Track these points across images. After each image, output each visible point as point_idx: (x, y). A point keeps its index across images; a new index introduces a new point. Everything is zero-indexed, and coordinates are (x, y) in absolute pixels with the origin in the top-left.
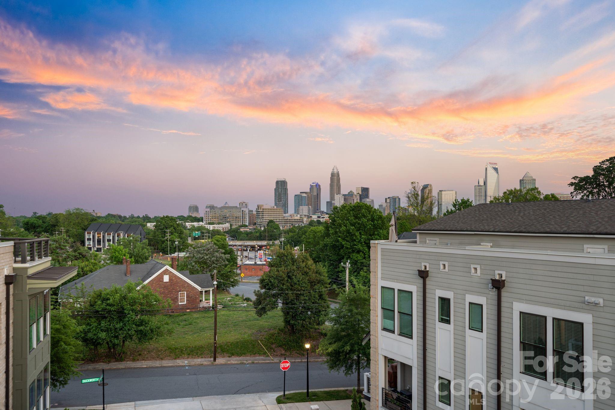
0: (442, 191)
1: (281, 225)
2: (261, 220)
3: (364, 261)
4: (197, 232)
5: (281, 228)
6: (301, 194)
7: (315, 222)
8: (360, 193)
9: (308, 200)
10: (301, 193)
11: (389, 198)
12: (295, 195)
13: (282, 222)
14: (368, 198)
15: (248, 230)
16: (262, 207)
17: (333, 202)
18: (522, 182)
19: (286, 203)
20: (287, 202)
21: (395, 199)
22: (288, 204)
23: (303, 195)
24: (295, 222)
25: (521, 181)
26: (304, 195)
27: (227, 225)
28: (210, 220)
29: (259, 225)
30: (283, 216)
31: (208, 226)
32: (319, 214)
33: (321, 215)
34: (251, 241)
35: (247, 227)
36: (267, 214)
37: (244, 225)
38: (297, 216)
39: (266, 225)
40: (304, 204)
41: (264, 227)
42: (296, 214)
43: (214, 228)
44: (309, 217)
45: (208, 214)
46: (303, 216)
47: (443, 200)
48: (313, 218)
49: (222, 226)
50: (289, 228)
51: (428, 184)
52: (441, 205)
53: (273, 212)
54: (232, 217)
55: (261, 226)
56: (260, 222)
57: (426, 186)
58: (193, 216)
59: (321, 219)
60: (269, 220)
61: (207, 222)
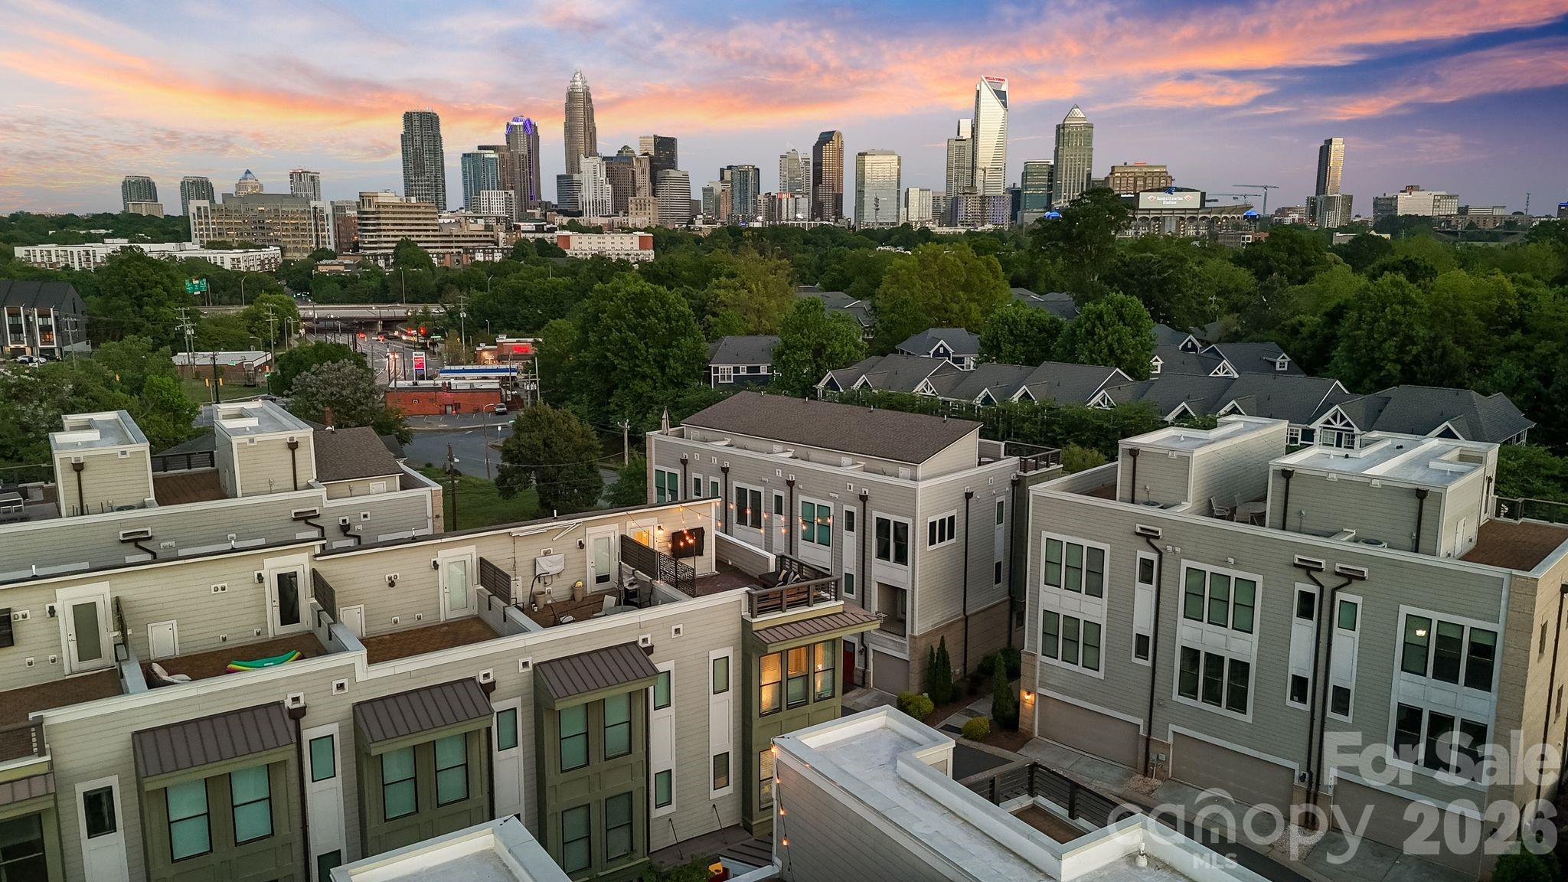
0: (866, 154)
1: (434, 250)
2: (372, 236)
3: (654, 393)
4: (197, 282)
5: (435, 260)
6: (482, 152)
7: (531, 245)
8: (652, 154)
9: (503, 171)
10: (480, 148)
11: (730, 168)
12: (464, 155)
13: (437, 242)
14: (674, 168)
15: (341, 268)
16: (375, 200)
17: (576, 177)
18: (1062, 131)
19: (440, 179)
20: (443, 175)
21: (746, 172)
22: (444, 181)
23: (486, 157)
24: (473, 241)
25: (1058, 127)
26: (491, 154)
27: (273, 251)
28: (214, 235)
29: (368, 252)
30: (436, 225)
31: (212, 255)
32: (537, 212)
33: (543, 218)
34: (360, 304)
35: (335, 258)
36: (391, 218)
37: (324, 249)
38: (476, 222)
39: (392, 251)
40: (493, 182)
41: (387, 260)
42: (469, 213)
43: (235, 262)
44: (511, 228)
45: (206, 217)
46: (492, 222)
47: (867, 181)
48: (524, 232)
49: (258, 257)
50: (457, 260)
51: (833, 132)
52: (860, 192)
53: (407, 213)
54: (285, 227)
55: (375, 255)
56: (370, 242)
57: (826, 138)
58: (144, 215)
59: (547, 236)
60: (399, 239)
61: (205, 239)
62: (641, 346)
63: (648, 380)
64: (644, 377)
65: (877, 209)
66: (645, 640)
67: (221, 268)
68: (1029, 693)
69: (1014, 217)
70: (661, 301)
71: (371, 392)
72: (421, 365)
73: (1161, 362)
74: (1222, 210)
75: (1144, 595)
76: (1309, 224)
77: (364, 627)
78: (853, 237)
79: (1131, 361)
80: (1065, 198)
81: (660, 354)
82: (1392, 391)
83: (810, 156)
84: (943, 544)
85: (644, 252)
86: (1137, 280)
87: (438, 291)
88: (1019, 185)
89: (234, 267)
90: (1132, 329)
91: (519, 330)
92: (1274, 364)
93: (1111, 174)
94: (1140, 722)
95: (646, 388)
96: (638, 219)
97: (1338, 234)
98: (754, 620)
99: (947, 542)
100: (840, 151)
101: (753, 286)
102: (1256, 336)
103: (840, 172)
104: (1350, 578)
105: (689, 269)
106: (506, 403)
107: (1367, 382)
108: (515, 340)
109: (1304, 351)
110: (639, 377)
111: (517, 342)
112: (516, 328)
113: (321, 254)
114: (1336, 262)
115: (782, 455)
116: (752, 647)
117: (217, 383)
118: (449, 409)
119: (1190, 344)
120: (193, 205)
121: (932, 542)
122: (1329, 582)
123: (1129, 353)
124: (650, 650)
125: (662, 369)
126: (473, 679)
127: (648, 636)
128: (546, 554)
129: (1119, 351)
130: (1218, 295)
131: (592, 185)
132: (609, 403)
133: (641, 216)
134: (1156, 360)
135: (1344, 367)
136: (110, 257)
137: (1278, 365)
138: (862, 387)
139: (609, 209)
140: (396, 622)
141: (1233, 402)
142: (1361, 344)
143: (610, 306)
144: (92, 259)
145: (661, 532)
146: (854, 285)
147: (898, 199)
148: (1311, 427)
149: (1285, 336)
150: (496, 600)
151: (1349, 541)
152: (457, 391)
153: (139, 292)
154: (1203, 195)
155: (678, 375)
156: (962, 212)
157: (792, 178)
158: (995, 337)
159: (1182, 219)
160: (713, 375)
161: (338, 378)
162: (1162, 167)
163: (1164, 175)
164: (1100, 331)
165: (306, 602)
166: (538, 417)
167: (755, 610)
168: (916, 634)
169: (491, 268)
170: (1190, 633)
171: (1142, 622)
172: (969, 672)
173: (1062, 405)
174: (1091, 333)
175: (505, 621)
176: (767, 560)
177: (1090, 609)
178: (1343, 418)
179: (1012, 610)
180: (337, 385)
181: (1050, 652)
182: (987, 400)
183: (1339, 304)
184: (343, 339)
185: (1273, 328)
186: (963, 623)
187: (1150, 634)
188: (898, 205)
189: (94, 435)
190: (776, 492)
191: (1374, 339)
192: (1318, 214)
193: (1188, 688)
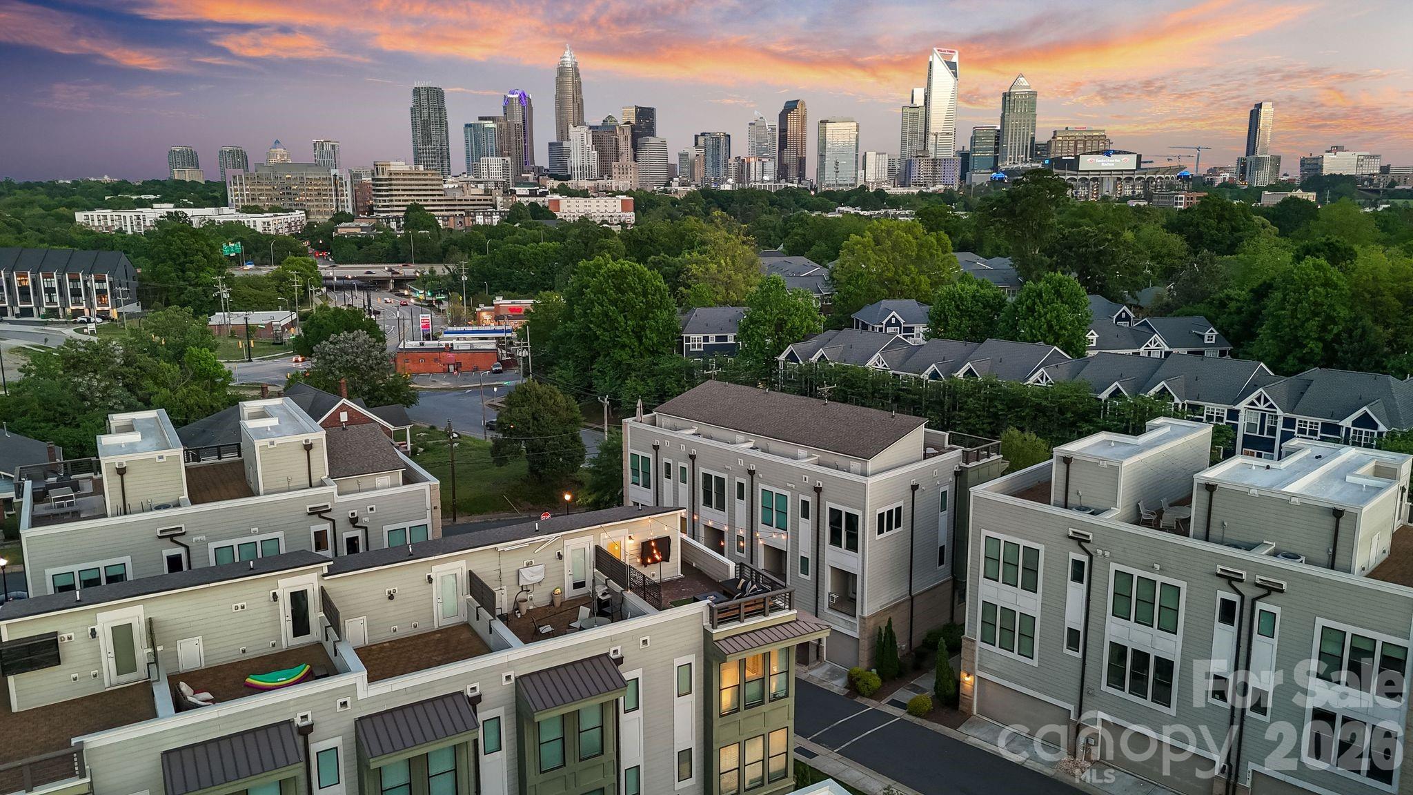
0: (827, 121)
1: (439, 213)
2: (385, 201)
4: (233, 245)
5: (441, 222)
6: (483, 122)
7: (524, 208)
8: (633, 122)
9: (500, 138)
10: (481, 118)
11: (703, 134)
12: (467, 125)
13: (441, 206)
14: (653, 135)
15: (358, 230)
16: (388, 168)
17: (565, 144)
18: (1008, 98)
19: (445, 148)
20: (447, 144)
21: (718, 139)
22: (448, 149)
23: (486, 126)
24: (474, 205)
25: (1005, 94)
26: (490, 124)
27: (298, 215)
28: (248, 200)
29: (382, 215)
30: (441, 190)
31: (247, 219)
32: (531, 176)
33: (536, 181)
34: (375, 263)
35: (352, 221)
36: (402, 185)
37: (343, 213)
38: (477, 187)
39: (403, 214)
40: (492, 150)
41: (398, 222)
42: (471, 178)
43: (266, 225)
44: (508, 193)
45: (241, 184)
46: (491, 186)
47: (828, 146)
48: (519, 196)
49: (285, 220)
50: (460, 222)
51: (797, 101)
52: (822, 156)
53: (416, 180)
54: (309, 193)
55: (388, 219)
56: (383, 206)
57: (791, 106)
58: (188, 180)
59: (540, 200)
60: (409, 203)
61: (240, 204)
62: (621, 318)
63: (628, 349)
64: (623, 346)
65: (837, 172)
66: (615, 652)
67: (254, 231)
68: (968, 675)
69: (963, 177)
70: (638, 278)
71: (382, 359)
72: (427, 326)
73: (1097, 336)
74: (1157, 170)
75: (1076, 592)
76: (1238, 182)
77: (366, 635)
78: (815, 199)
79: (1069, 336)
80: (1010, 160)
81: (638, 325)
82: (1313, 373)
83: (776, 123)
84: (890, 533)
85: (626, 214)
86: (1075, 252)
87: (443, 253)
88: (968, 148)
89: (265, 230)
90: (1070, 306)
91: (513, 290)
92: (1203, 337)
93: (1054, 138)
94: (1071, 707)
95: (625, 357)
96: (620, 182)
97: (1266, 193)
98: (714, 631)
99: (894, 531)
100: (803, 119)
101: (722, 261)
102: (1185, 309)
103: (803, 138)
104: (1270, 590)
105: (666, 235)
106: (502, 362)
107: (1290, 360)
108: (510, 301)
109: (1231, 325)
110: (619, 346)
111: (512, 303)
112: (512, 290)
113: (340, 217)
114: (1264, 226)
115: (744, 445)
116: (712, 655)
117: (249, 343)
118: (452, 368)
119: (1124, 314)
120: (230, 172)
121: (881, 531)
122: (1250, 593)
123: (1066, 329)
124: (619, 661)
125: (640, 339)
126: (461, 693)
127: (619, 648)
128: (528, 565)
129: (1058, 327)
130: (1152, 259)
131: (579, 152)
132: (592, 369)
133: (623, 180)
134: (1092, 334)
135: (1269, 344)
136: (158, 222)
137: (1206, 338)
138: (819, 360)
139: (595, 172)
140: (395, 631)
141: (1163, 383)
142: (1286, 323)
143: (593, 282)
144: (142, 223)
145: (632, 542)
146: (814, 248)
147: (857, 162)
148: (1236, 408)
149: (1214, 309)
150: (483, 611)
151: (1269, 554)
152: (459, 351)
153: (182, 260)
154: (1139, 157)
155: (654, 344)
156: (915, 173)
157: (759, 144)
158: (943, 312)
159: (1119, 179)
160: (685, 344)
161: (352, 347)
162: (1101, 131)
163: (1103, 138)
164: (1039, 308)
165: (316, 615)
166: (527, 394)
167: (716, 621)
168: (866, 615)
169: (488, 230)
170: (1119, 631)
171: (1074, 617)
172: (915, 645)
173: (1003, 382)
174: (1031, 310)
175: (491, 633)
176: (727, 567)
177: (1026, 603)
178: (1266, 400)
179: (954, 588)
180: (353, 352)
181: (988, 639)
182: (934, 375)
183: (1265, 282)
184: (358, 299)
185: (1201, 302)
186: (910, 603)
187: (1081, 629)
188: (857, 168)
189: (135, 437)
190: (738, 479)
191: (1297, 318)
192: (1248, 173)
193: (1116, 678)
